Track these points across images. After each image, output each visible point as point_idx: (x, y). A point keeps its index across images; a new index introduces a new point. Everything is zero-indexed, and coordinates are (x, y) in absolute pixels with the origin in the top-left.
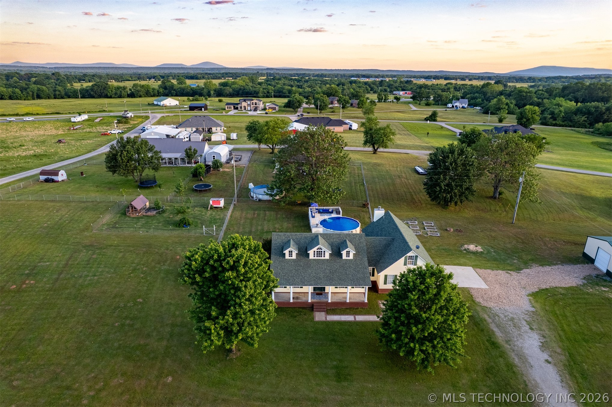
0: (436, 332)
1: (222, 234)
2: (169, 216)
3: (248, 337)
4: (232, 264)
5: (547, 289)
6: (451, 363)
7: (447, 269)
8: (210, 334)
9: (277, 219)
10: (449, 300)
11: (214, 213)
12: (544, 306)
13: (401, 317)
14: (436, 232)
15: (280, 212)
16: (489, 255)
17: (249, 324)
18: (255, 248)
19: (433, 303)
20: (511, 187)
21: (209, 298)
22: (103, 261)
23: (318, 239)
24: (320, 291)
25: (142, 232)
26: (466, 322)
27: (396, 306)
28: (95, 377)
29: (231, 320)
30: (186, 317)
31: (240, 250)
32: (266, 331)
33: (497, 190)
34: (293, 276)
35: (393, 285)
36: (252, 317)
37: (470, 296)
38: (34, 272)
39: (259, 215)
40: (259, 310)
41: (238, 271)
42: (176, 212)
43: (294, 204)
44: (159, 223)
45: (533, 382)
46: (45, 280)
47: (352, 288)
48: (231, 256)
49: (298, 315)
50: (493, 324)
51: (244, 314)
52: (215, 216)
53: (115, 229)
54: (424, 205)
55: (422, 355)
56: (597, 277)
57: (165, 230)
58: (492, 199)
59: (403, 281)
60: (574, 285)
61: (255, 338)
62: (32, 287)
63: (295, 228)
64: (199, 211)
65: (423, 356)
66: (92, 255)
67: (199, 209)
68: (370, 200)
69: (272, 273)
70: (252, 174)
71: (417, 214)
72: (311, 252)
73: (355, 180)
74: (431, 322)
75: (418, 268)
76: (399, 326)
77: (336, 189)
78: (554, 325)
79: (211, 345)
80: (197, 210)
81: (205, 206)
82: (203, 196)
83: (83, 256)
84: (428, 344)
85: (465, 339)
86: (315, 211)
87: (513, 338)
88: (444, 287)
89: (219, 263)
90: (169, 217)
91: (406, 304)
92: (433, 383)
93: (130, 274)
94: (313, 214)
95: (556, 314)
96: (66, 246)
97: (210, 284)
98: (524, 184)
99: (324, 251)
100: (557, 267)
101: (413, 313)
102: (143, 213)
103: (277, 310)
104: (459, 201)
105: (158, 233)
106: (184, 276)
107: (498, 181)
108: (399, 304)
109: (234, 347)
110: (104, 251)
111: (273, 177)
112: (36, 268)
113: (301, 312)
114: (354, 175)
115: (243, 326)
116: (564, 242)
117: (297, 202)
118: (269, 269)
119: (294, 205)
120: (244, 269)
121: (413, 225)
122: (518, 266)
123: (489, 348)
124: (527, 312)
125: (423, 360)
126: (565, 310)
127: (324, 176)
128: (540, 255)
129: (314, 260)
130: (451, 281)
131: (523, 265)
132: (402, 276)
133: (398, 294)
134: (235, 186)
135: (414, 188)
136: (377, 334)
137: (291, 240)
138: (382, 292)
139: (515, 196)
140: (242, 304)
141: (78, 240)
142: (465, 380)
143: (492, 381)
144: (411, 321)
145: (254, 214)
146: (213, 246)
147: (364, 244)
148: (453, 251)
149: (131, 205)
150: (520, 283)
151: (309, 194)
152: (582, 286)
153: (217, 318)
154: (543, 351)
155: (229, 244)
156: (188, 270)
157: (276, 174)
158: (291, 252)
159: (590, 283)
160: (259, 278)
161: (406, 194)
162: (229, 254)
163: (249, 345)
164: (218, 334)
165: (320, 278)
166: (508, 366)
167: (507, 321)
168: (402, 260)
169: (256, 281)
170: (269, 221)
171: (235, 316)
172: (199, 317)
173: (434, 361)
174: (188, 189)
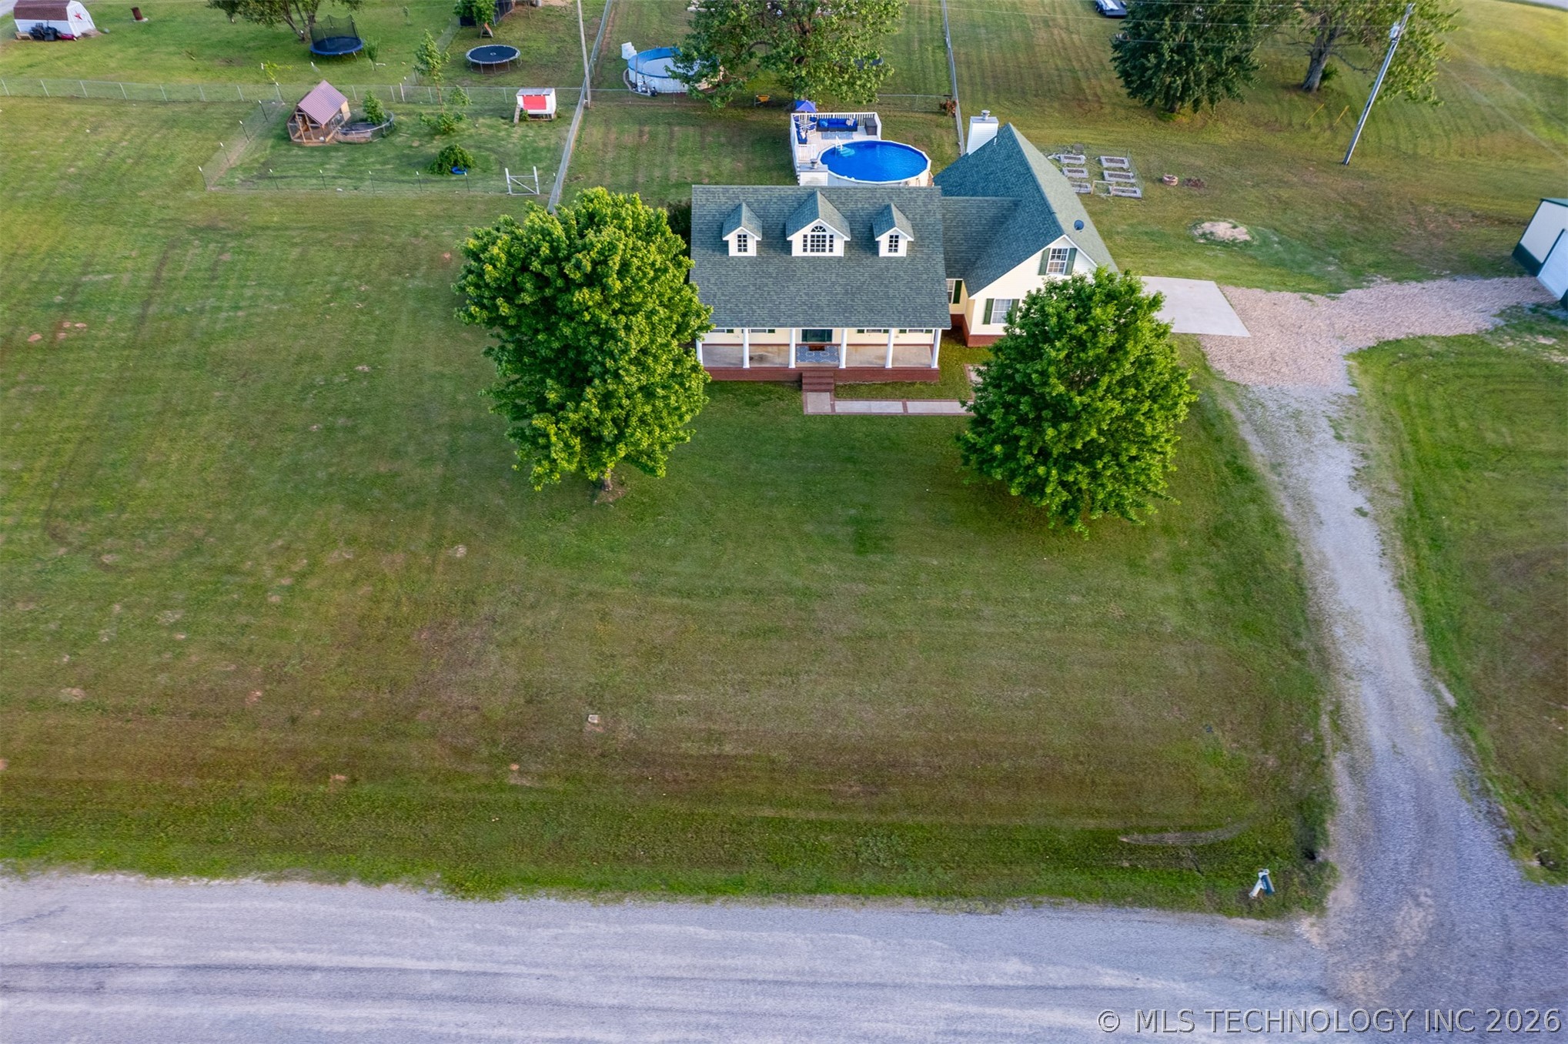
0: (1102, 440)
1: (557, 191)
2: (409, 143)
3: (641, 453)
4: (589, 268)
5: (1398, 341)
6: (1133, 513)
7: (1149, 286)
8: (547, 446)
9: (703, 148)
10: (1145, 363)
11: (531, 133)
12: (1380, 385)
13: (1019, 402)
14: (1133, 185)
15: (711, 129)
16: (1264, 250)
17: (642, 421)
18: (649, 225)
19: (1104, 369)
20: (1360, 56)
21: (536, 358)
22: (251, 270)
23: (815, 202)
24: (818, 340)
25: (342, 190)
26: (1182, 419)
27: (1011, 378)
28: (287, 548)
29: (596, 412)
30: (485, 408)
31: (608, 232)
32: (683, 439)
33: (1319, 62)
34: (751, 303)
35: (1006, 325)
36: (648, 403)
37: (1199, 355)
38: (77, 298)
39: (653, 137)
40: (664, 387)
41: (605, 288)
42: (427, 130)
43: (750, 103)
44: (384, 163)
45: (1316, 557)
46: (111, 319)
47: (902, 331)
48: (584, 247)
49: (764, 401)
50: (1248, 425)
51: (628, 397)
52: (534, 141)
53: (266, 182)
54: (1107, 109)
55: (1065, 493)
56: (1534, 311)
57: (403, 182)
58: (1300, 93)
59: (1035, 316)
60: (1471, 330)
61: (659, 454)
62: (83, 339)
63: (754, 174)
64: (490, 127)
65: (1065, 496)
66: (220, 254)
67: (488, 121)
68: (962, 93)
69: (694, 291)
70: (628, 14)
71: (1086, 135)
72: (796, 239)
73: (920, 32)
74: (1094, 416)
75: (1075, 281)
76: (1013, 426)
77: (867, 58)
78: (1394, 429)
79: (552, 471)
80: (484, 125)
81: (505, 113)
82: (496, 84)
83: (195, 256)
84: (1080, 467)
85: (1173, 461)
86: (806, 123)
87: (1291, 457)
88: (1137, 330)
89: (555, 267)
90: (411, 147)
91: (1036, 371)
92: (1084, 558)
93: (328, 302)
94: (803, 135)
95: (1406, 402)
96: (144, 231)
97: (537, 323)
98: (1401, 44)
99: (831, 236)
100: (1438, 283)
101: (1050, 393)
102: (336, 134)
103: (710, 388)
104: (1206, 97)
105: (388, 191)
106: (468, 302)
107: (1326, 37)
108: (1017, 371)
109: (607, 477)
110: (248, 241)
111: (689, 22)
112: (79, 289)
113: (771, 392)
114: (920, 17)
115: (627, 426)
116: (1474, 216)
117: (758, 100)
118: (686, 281)
119: (751, 107)
120: (622, 281)
121: (1074, 165)
122: (1334, 281)
123: (1230, 481)
124: (1336, 398)
125: (1065, 506)
126: (1431, 392)
127: (835, 19)
128: (1399, 253)
129: (804, 259)
130: (1156, 315)
131: (1348, 280)
132: (1033, 300)
133: (1016, 348)
134: (585, 52)
135: (1084, 59)
136: (959, 444)
137: (744, 205)
138: (977, 342)
139: (1368, 82)
140: (621, 372)
141: (171, 214)
142: (1161, 551)
143: (1224, 554)
144: (1044, 413)
145: (641, 134)
146: (537, 220)
147: (939, 216)
148: (1172, 239)
149: (300, 110)
150: (1332, 325)
151: (791, 74)
152: (1491, 333)
153: (562, 407)
154: (1355, 489)
155: (577, 213)
156: (477, 286)
157: (698, 13)
158: (742, 239)
159: (1514, 327)
160: (662, 304)
161: (1060, 76)
162: (579, 242)
163: (645, 471)
164: (567, 445)
165: (818, 306)
166: (1267, 523)
167: (1282, 419)
168: (1034, 260)
169: (653, 312)
170: (681, 154)
171: (606, 401)
172: (515, 406)
173: (1091, 509)
174: (452, 62)
